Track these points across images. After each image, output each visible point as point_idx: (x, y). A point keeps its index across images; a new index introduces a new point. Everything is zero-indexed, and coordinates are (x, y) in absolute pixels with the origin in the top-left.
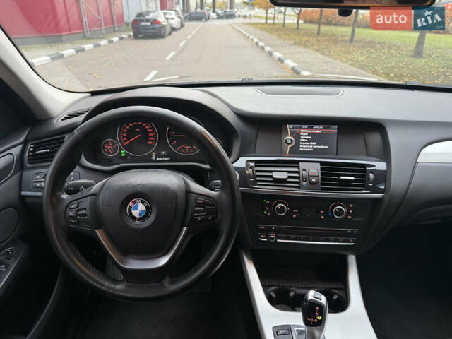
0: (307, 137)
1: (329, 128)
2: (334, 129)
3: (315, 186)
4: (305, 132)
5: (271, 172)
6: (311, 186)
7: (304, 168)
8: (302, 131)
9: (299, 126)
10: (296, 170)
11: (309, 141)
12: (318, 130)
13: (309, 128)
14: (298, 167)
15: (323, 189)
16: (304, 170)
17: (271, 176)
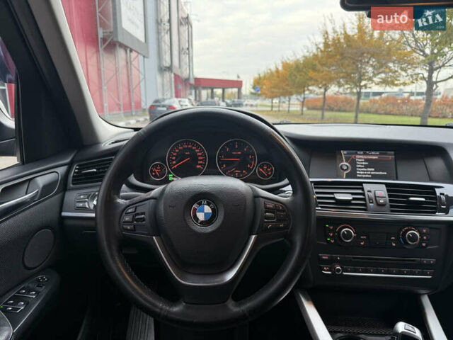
0: (364, 163)
1: (386, 154)
2: (390, 156)
3: (383, 208)
4: (360, 158)
5: (332, 193)
6: (379, 208)
7: (369, 189)
8: (358, 156)
9: (354, 152)
10: (360, 191)
11: (366, 167)
12: (374, 156)
13: (365, 154)
14: (363, 189)
15: (392, 211)
16: (369, 191)
17: (334, 198)
